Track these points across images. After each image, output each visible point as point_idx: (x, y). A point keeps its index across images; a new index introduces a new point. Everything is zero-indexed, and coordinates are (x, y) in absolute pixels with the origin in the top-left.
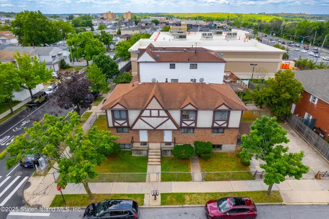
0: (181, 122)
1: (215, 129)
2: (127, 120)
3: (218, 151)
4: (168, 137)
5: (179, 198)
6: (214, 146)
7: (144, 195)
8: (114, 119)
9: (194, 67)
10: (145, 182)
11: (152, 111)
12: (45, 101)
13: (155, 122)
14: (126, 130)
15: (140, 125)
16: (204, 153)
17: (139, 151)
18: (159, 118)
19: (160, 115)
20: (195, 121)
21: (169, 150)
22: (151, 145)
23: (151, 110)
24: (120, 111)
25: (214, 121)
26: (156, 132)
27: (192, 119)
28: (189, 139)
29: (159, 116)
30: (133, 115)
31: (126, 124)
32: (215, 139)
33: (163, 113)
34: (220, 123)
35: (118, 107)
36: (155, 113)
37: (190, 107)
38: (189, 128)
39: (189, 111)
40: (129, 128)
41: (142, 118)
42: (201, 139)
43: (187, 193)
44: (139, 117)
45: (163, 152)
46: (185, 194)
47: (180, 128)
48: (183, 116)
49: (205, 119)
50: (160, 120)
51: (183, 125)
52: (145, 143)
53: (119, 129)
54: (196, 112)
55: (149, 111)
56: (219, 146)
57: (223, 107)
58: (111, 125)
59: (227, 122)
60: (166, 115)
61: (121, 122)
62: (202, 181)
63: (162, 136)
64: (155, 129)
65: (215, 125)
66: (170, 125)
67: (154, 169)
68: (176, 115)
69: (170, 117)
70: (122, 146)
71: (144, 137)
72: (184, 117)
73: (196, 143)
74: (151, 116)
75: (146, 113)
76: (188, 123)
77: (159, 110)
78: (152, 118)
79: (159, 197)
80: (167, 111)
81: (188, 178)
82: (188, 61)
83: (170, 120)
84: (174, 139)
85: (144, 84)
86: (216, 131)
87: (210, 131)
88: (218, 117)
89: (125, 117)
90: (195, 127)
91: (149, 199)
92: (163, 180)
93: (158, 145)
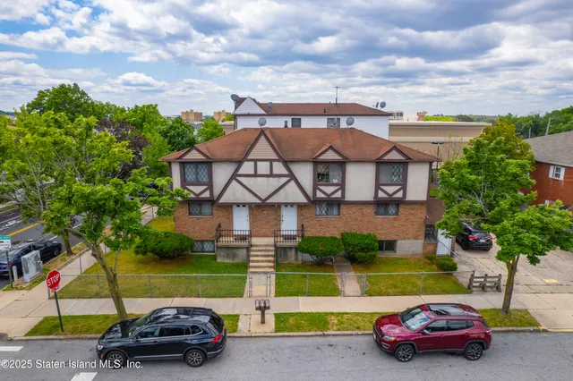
0: (315, 188)
1: (381, 205)
2: (210, 186)
3: (388, 254)
4: (289, 223)
5: (318, 322)
6: (380, 246)
7: (237, 316)
8: (184, 183)
10: (242, 296)
11: (259, 163)
13: (263, 187)
14: (207, 209)
15: (235, 193)
16: (362, 250)
17: (229, 249)
18: (271, 179)
19: (275, 172)
20: (342, 186)
21: (291, 248)
22: (255, 241)
23: (255, 161)
24: (196, 163)
25: (378, 187)
26: (264, 209)
27: (335, 181)
28: (330, 227)
29: (271, 175)
30: (221, 174)
31: (207, 194)
32: (381, 227)
33: (279, 168)
34: (391, 190)
35: (194, 155)
36: (263, 168)
37: (331, 156)
38: (329, 202)
39: (329, 165)
40: (214, 202)
41: (238, 178)
42: (354, 228)
43: (332, 314)
44: (234, 176)
45: (280, 252)
46: (326, 314)
47: (315, 202)
48: (319, 175)
49: (360, 183)
50: (274, 183)
51: (319, 195)
52: (243, 238)
53: (194, 204)
54: (342, 164)
55: (253, 163)
56: (390, 245)
57: (394, 156)
59: (404, 188)
60: (286, 172)
61: (197, 189)
62: (362, 295)
63: (279, 220)
64: (263, 203)
65: (381, 194)
66: (293, 193)
68: (305, 173)
69: (292, 176)
70: (198, 246)
71: (241, 222)
72: (320, 178)
73: (344, 236)
74: (256, 175)
75: (247, 168)
76: (329, 190)
77: (271, 161)
78: (260, 179)
79: (269, 316)
80: (286, 163)
81: (335, 292)
82: (324, 114)
83: (292, 183)
84: (302, 228)
85: (245, 129)
86: (382, 210)
87: (370, 210)
89: (205, 180)
90: (339, 203)
91: (248, 323)
92: (278, 294)
93: (271, 240)
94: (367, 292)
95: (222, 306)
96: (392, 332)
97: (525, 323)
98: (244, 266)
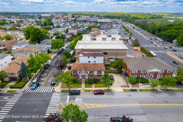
0: (90, 74)
1: (98, 76)
2: (77, 74)
3: (100, 81)
4: (87, 78)
5: (89, 91)
6: (98, 80)
8: (73, 73)
9: (95, 57)
10: (81, 88)
12: (49, 66)
13: (83, 74)
14: (76, 76)
15: (80, 74)
16: (96, 81)
17: (79, 81)
20: (93, 74)
22: (82, 80)
24: (75, 71)
25: (98, 74)
26: (84, 76)
28: (92, 78)
29: (84, 72)
30: (78, 72)
32: (99, 78)
33: (85, 72)
34: (99, 74)
35: (75, 70)
36: (83, 72)
37: (92, 70)
38: (92, 75)
39: (91, 71)
40: (77, 75)
42: (95, 78)
43: (91, 90)
44: (80, 73)
45: (86, 81)
47: (89, 75)
49: (95, 73)
50: (85, 73)
52: (81, 79)
53: (75, 76)
54: (93, 71)
56: (100, 80)
57: (100, 70)
58: (73, 74)
59: (101, 74)
61: (75, 74)
63: (85, 77)
64: (83, 76)
66: (87, 74)
67: (83, 85)
68: (89, 72)
69: (87, 73)
71: (81, 77)
72: (90, 72)
73: (94, 79)
75: (81, 72)
79: (84, 90)
80: (86, 71)
81: (91, 87)
82: (93, 56)
84: (88, 78)
85: (81, 64)
87: (97, 76)
88: (99, 72)
89: (76, 73)
90: (93, 75)
91: (82, 91)
92: (85, 87)
93: (84, 80)
94: (95, 87)
95: (79, 89)
96: (95, 92)
97: (109, 91)
98: (81, 83)
